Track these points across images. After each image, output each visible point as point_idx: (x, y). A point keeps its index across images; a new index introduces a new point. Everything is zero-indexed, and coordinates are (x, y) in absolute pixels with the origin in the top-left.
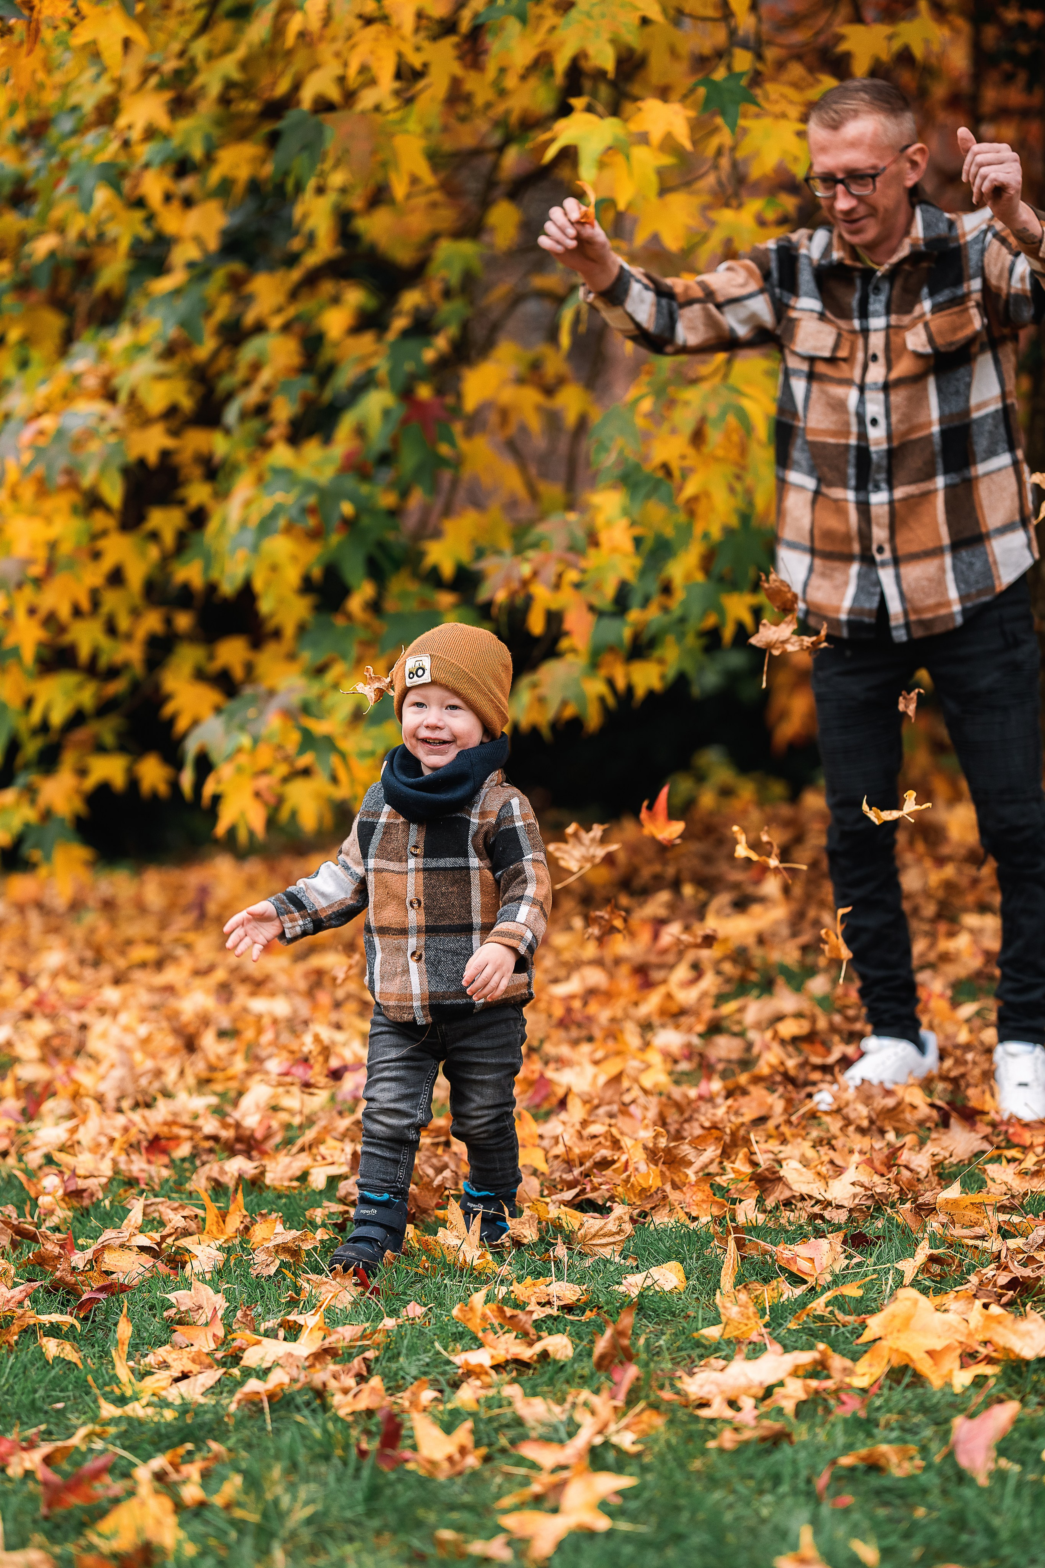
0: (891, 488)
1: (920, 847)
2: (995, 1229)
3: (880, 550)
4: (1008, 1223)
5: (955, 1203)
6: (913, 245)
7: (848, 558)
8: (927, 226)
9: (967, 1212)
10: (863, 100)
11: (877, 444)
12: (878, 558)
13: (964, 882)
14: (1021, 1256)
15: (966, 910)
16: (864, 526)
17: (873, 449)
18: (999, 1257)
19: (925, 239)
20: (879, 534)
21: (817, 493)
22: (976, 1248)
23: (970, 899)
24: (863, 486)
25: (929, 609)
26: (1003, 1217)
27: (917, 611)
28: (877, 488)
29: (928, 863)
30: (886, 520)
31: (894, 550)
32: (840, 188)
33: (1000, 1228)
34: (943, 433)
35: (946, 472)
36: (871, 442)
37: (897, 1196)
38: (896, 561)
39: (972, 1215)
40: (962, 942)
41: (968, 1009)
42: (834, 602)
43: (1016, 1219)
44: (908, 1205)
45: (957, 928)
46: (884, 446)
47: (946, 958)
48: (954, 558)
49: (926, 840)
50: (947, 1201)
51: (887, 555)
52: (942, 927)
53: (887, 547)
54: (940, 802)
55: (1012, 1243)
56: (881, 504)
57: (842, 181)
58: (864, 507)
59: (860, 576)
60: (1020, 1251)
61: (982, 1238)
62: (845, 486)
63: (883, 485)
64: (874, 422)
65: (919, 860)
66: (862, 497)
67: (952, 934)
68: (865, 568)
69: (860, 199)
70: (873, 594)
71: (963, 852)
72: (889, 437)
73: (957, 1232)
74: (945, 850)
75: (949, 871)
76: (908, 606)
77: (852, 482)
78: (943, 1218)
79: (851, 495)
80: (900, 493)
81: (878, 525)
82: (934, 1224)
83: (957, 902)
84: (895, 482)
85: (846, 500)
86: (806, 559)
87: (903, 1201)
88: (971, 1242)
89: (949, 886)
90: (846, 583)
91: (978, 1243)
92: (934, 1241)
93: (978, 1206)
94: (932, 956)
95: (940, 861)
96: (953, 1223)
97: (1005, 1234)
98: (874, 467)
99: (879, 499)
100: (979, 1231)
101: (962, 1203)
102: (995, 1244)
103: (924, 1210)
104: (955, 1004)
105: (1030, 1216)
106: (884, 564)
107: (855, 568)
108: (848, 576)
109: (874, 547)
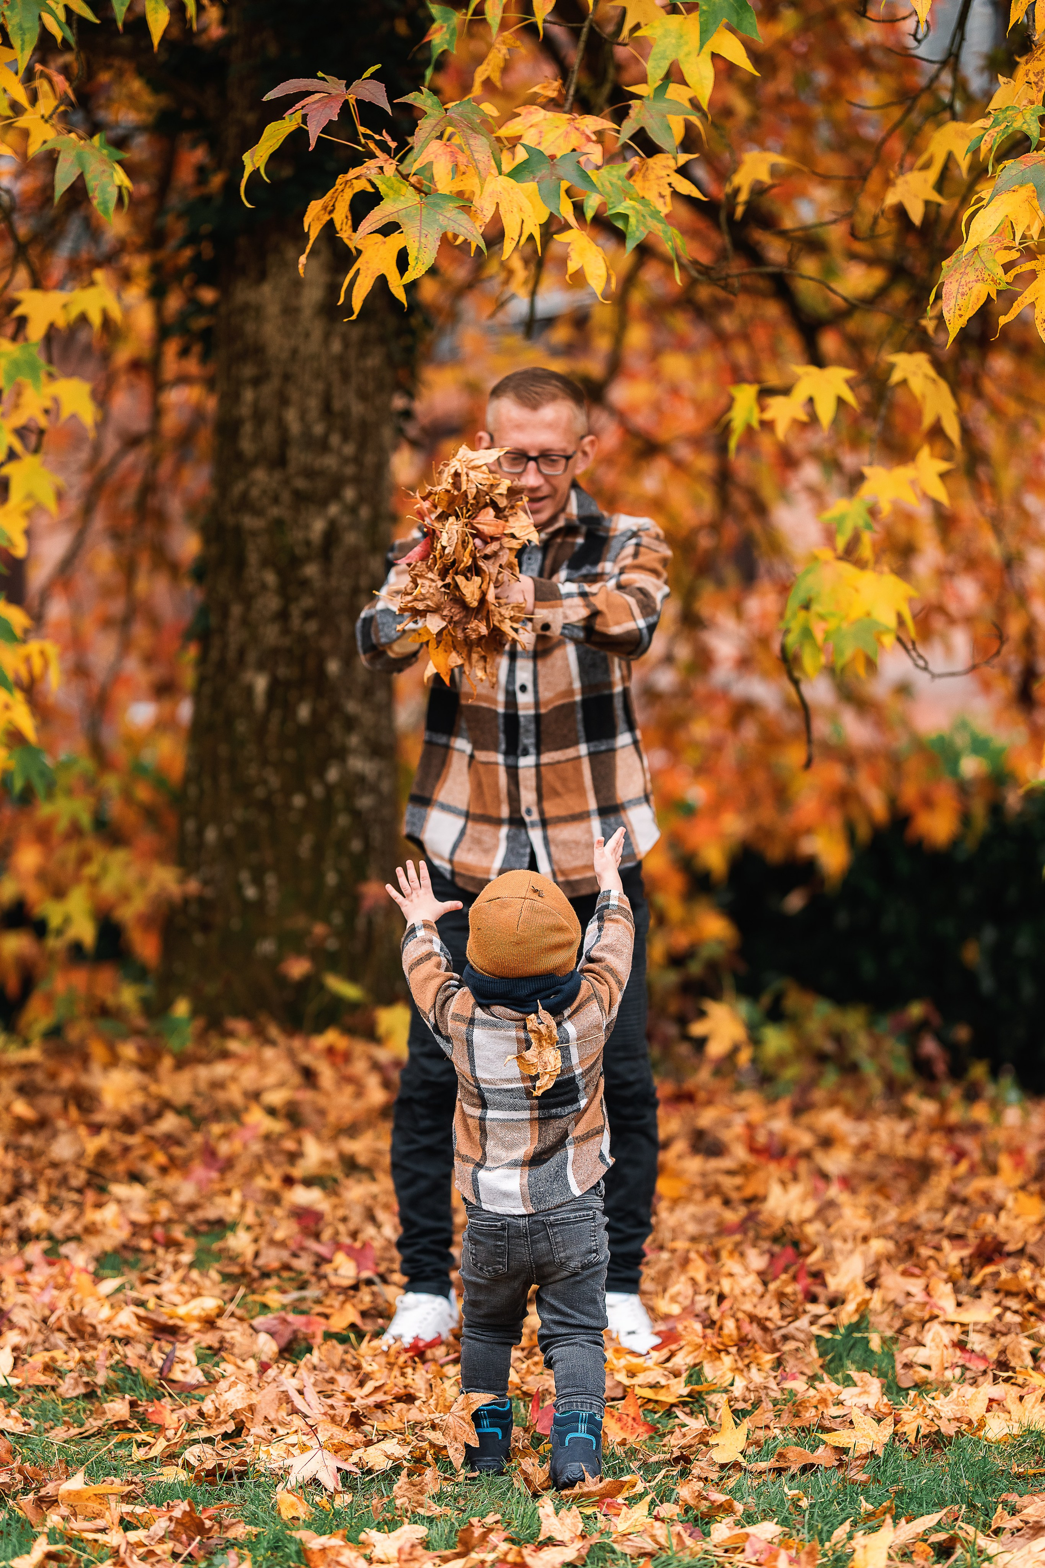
0: (538, 754)
1: (74, 1112)
2: (117, 1521)
3: (529, 812)
4: (132, 1514)
5: (78, 1494)
6: (568, 520)
7: (497, 822)
8: (580, 506)
9: (90, 1504)
10: (556, 386)
11: (526, 708)
12: (527, 819)
13: (115, 1150)
14: (141, 1550)
15: (117, 1180)
16: (513, 788)
17: (521, 712)
18: (117, 1551)
19: (578, 515)
20: (528, 797)
21: (472, 757)
22: (96, 1541)
23: (121, 1167)
24: (513, 750)
25: (575, 870)
26: (126, 1508)
27: (563, 873)
28: (526, 753)
29: (82, 1131)
30: (533, 783)
31: (541, 813)
32: (532, 465)
33: (122, 1520)
34: (584, 702)
35: (588, 740)
36: (520, 706)
37: (20, 1486)
38: (544, 823)
39: (95, 1506)
40: (109, 1213)
41: (109, 1285)
42: (484, 863)
43: (139, 1510)
44: (31, 1496)
45: (105, 1198)
46: (532, 712)
47: (91, 1230)
48: (603, 823)
49: (80, 1107)
50: (70, 1493)
51: (535, 817)
52: (90, 1196)
53: (535, 810)
54: (96, 1067)
55: (134, 1536)
56: (529, 767)
57: (535, 459)
58: (513, 772)
59: (509, 838)
60: (140, 1544)
61: (103, 1531)
62: (496, 749)
63: (532, 750)
64: (523, 688)
65: (73, 1127)
66: (511, 761)
67: (99, 1206)
68: (514, 830)
69: (547, 478)
70: (524, 855)
71: (115, 1119)
72: (537, 704)
73: (78, 1525)
74: (99, 1117)
75: (102, 1140)
76: (556, 868)
77: (503, 747)
78: (64, 1510)
79: (500, 758)
80: (546, 758)
81: (526, 788)
82: (54, 1519)
83: (107, 1171)
84: (543, 748)
85: (497, 764)
86: (460, 822)
87: (25, 1492)
88: (91, 1536)
89: (102, 1156)
90: (496, 847)
91: (98, 1536)
92: (52, 1537)
93: (102, 1498)
94: (78, 1228)
95: (96, 1129)
96: (75, 1514)
97: (126, 1525)
98: (522, 730)
99: (526, 762)
100: (100, 1523)
101: (86, 1495)
102: (115, 1538)
103: (46, 1502)
104: (98, 1278)
105: (153, 1507)
106: (533, 824)
107: (504, 831)
108: (498, 839)
109: (523, 809)
